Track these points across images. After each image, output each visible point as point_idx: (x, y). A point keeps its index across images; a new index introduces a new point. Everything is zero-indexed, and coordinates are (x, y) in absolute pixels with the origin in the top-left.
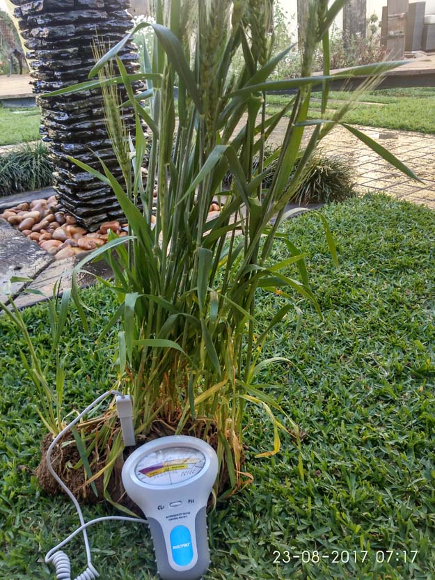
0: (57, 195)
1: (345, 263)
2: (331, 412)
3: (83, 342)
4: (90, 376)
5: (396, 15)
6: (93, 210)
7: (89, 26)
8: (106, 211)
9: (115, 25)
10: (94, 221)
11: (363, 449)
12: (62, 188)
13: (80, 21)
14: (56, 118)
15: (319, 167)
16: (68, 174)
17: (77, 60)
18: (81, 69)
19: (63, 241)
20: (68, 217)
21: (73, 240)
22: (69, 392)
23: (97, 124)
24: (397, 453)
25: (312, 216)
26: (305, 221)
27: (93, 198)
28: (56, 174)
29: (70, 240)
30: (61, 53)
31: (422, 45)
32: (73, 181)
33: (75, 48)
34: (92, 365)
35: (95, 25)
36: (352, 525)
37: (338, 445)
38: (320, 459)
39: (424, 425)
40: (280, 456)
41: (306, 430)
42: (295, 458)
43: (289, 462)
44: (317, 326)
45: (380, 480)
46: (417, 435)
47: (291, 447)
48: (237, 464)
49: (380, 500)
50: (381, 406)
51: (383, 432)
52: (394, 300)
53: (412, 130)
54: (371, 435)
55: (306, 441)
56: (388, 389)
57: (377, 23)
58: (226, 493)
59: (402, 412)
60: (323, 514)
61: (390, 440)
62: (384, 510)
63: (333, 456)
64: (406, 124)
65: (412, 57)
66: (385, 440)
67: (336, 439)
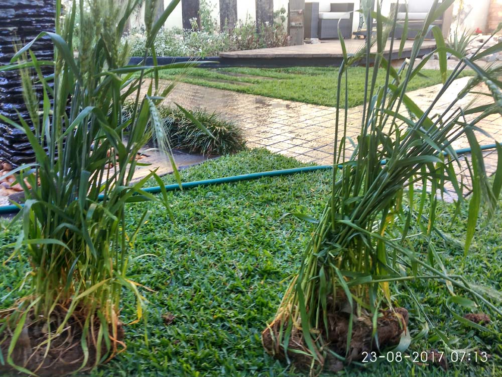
2: (195, 302)
5: (296, 11)
11: (214, 324)
20: (5, 164)
21: (7, 183)
24: (235, 326)
25: (211, 164)
29: (5, 183)
31: (318, 35)
35: (33, 10)
36: (194, 372)
37: (196, 324)
38: (181, 333)
39: (258, 305)
40: (153, 335)
41: (176, 315)
42: (164, 334)
43: (159, 338)
44: (199, 244)
45: (220, 344)
46: (252, 312)
47: (162, 328)
48: (115, 335)
49: (217, 355)
50: (233, 295)
51: (230, 313)
52: (257, 224)
53: (300, 101)
54: (220, 315)
55: (174, 323)
56: (239, 284)
57: (285, 15)
58: (105, 357)
59: (246, 298)
60: (176, 368)
61: (233, 317)
62: (218, 362)
63: (192, 332)
64: (295, 96)
65: (310, 43)
66: (230, 318)
67: (195, 320)
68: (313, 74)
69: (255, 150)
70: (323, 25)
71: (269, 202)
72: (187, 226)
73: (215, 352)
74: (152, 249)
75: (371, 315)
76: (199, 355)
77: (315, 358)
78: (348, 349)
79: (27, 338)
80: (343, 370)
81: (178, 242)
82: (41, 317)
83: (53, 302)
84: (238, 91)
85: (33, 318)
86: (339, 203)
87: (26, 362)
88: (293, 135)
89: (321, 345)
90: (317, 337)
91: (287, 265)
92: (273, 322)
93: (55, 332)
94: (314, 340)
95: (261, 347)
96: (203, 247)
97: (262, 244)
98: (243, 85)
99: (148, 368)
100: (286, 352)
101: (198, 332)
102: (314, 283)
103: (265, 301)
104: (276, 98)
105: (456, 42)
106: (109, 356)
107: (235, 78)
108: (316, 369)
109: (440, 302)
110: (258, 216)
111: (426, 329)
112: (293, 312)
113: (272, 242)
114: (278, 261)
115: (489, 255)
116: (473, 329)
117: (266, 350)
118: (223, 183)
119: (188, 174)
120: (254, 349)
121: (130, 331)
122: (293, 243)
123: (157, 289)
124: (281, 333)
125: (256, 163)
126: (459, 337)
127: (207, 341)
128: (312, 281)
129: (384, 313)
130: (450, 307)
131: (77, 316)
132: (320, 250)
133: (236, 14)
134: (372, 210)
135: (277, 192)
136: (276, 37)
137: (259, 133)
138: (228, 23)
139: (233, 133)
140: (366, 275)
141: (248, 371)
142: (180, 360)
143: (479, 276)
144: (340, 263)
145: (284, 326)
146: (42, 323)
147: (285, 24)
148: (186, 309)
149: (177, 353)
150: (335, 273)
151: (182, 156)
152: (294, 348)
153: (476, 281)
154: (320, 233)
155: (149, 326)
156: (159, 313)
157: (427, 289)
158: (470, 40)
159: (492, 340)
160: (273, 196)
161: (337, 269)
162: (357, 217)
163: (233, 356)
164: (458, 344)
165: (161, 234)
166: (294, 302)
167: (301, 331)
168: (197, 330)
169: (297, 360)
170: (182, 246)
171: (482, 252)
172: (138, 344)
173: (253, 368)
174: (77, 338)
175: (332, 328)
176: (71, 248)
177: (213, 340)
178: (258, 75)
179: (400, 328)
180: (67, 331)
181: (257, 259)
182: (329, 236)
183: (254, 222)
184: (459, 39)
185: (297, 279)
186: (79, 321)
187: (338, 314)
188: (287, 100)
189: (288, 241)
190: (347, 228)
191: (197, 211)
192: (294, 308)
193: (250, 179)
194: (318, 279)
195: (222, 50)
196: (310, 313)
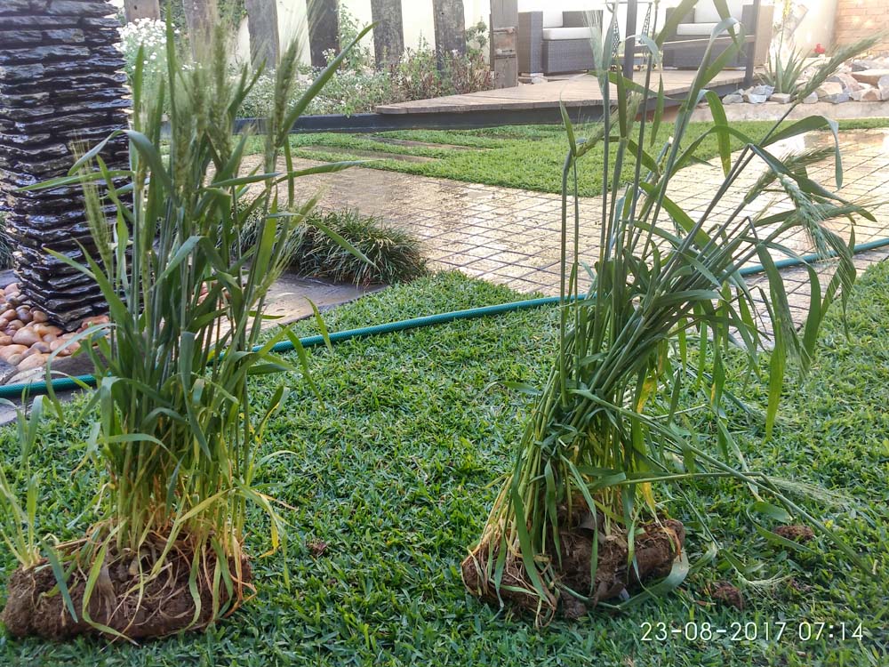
0: (21, 283)
1: (402, 357)
2: (357, 521)
3: (59, 472)
4: (69, 510)
5: (503, 28)
6: (71, 301)
7: (64, 65)
8: (91, 302)
9: (100, 63)
10: (73, 316)
11: (387, 554)
12: (27, 273)
13: (51, 59)
14: (17, 181)
15: (378, 241)
16: (36, 255)
17: (48, 107)
18: (54, 120)
19: (29, 346)
20: (36, 313)
21: (43, 344)
22: (42, 529)
23: (77, 189)
24: (420, 554)
25: (370, 301)
26: (361, 308)
27: (72, 286)
28: (17, 254)
29: (39, 343)
30: (25, 99)
31: (543, 67)
32: (42, 265)
33: (45, 93)
34: (71, 497)
35: (72, 64)
36: (361, 625)
37: (361, 554)
38: (338, 569)
39: (455, 524)
40: (295, 573)
41: (328, 542)
42: (311, 572)
43: (304, 577)
44: (358, 431)
45: (399, 582)
46: (445, 534)
47: (308, 562)
48: (239, 574)
49: (394, 599)
50: (414, 510)
51: (412, 536)
52: (449, 397)
53: (514, 187)
54: (396, 540)
55: (326, 554)
56: (423, 491)
57: (486, 34)
58: (225, 608)
59: (435, 514)
60: (333, 621)
61: (417, 542)
62: (396, 609)
63: (353, 566)
64: (506, 177)
65: (529, 82)
66: (411, 544)
67: (359, 548)
68: (535, 138)
69: (441, 274)
70: (551, 49)
71: (466, 360)
72: (336, 403)
73: (391, 595)
74: (285, 442)
75: (625, 531)
76: (367, 599)
77: (543, 597)
78: (593, 584)
79: (108, 582)
80: (587, 615)
81: (324, 429)
82: (126, 551)
83: (144, 528)
84: (410, 172)
85: (114, 553)
86: (572, 364)
87: (109, 619)
88: (503, 247)
89: (551, 580)
90: (545, 566)
91: (499, 460)
92: (478, 547)
93: (149, 573)
94: (541, 571)
95: (461, 585)
96: (365, 436)
97: (458, 428)
98: (418, 161)
99: (292, 622)
100: (498, 590)
101: (363, 567)
102: (537, 486)
103: (465, 516)
104: (474, 181)
105: (780, 72)
106: (232, 605)
107: (404, 148)
108: (544, 615)
109: (737, 510)
110: (451, 382)
111: (713, 550)
112: (507, 531)
113: (473, 425)
114: (484, 455)
115: (818, 434)
116: (786, 548)
117: (468, 589)
118: (392, 333)
119: (334, 319)
120: (450, 589)
121: (260, 569)
122: (507, 425)
123: (296, 503)
124: (490, 563)
125: (444, 296)
126: (764, 561)
127: (378, 580)
128: (535, 483)
129: (646, 528)
130: (752, 516)
131: (182, 547)
132: (546, 436)
133: (401, 37)
134: (621, 373)
135: (479, 344)
136: (471, 74)
137: (446, 243)
138: (389, 54)
139: (404, 248)
140: (616, 472)
141: (443, 621)
142: (339, 608)
143: (800, 468)
144: (576, 454)
145: (493, 552)
146: (129, 561)
147: (486, 52)
148: (344, 532)
149: (333, 599)
150: (569, 470)
151: (322, 288)
152: (510, 584)
153: (795, 476)
154: (543, 410)
155: (288, 560)
156: (302, 540)
157: (718, 490)
158: (803, 66)
159: (814, 565)
160: (473, 351)
161: (571, 463)
162: (599, 385)
163: (419, 601)
164: (763, 572)
165: (297, 417)
166: (507, 516)
167: (520, 559)
168: (362, 564)
169: (515, 603)
170: (332, 436)
171: (806, 430)
172: (275, 587)
173: (449, 616)
174: (183, 580)
175: (568, 552)
176: (168, 446)
177: (388, 578)
178: (442, 143)
179: (671, 550)
180: (166, 570)
181: (450, 453)
182: (559, 414)
183: (443, 394)
184: (784, 66)
185: (512, 482)
186: (183, 555)
187: (577, 532)
188: (493, 185)
189: (499, 421)
190: (585, 400)
191: (352, 379)
192: (508, 526)
193: (435, 323)
194: (544, 479)
195: (380, 101)
196: (533, 531)
